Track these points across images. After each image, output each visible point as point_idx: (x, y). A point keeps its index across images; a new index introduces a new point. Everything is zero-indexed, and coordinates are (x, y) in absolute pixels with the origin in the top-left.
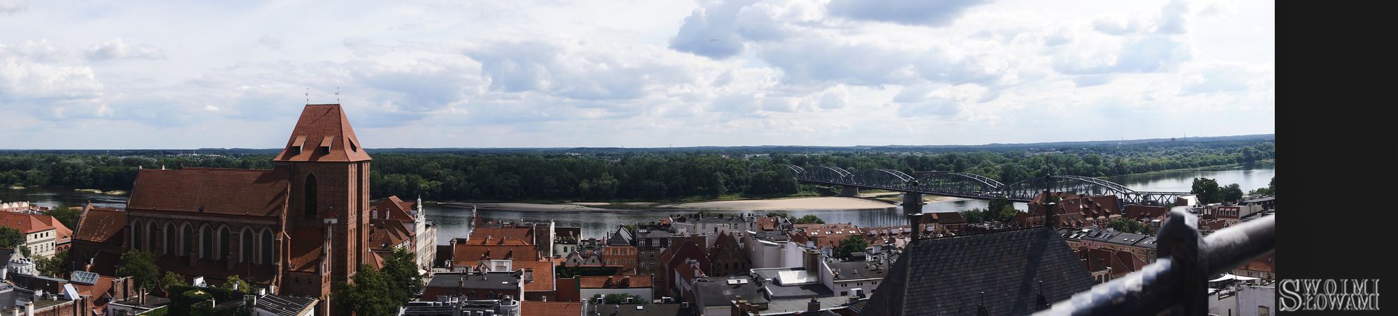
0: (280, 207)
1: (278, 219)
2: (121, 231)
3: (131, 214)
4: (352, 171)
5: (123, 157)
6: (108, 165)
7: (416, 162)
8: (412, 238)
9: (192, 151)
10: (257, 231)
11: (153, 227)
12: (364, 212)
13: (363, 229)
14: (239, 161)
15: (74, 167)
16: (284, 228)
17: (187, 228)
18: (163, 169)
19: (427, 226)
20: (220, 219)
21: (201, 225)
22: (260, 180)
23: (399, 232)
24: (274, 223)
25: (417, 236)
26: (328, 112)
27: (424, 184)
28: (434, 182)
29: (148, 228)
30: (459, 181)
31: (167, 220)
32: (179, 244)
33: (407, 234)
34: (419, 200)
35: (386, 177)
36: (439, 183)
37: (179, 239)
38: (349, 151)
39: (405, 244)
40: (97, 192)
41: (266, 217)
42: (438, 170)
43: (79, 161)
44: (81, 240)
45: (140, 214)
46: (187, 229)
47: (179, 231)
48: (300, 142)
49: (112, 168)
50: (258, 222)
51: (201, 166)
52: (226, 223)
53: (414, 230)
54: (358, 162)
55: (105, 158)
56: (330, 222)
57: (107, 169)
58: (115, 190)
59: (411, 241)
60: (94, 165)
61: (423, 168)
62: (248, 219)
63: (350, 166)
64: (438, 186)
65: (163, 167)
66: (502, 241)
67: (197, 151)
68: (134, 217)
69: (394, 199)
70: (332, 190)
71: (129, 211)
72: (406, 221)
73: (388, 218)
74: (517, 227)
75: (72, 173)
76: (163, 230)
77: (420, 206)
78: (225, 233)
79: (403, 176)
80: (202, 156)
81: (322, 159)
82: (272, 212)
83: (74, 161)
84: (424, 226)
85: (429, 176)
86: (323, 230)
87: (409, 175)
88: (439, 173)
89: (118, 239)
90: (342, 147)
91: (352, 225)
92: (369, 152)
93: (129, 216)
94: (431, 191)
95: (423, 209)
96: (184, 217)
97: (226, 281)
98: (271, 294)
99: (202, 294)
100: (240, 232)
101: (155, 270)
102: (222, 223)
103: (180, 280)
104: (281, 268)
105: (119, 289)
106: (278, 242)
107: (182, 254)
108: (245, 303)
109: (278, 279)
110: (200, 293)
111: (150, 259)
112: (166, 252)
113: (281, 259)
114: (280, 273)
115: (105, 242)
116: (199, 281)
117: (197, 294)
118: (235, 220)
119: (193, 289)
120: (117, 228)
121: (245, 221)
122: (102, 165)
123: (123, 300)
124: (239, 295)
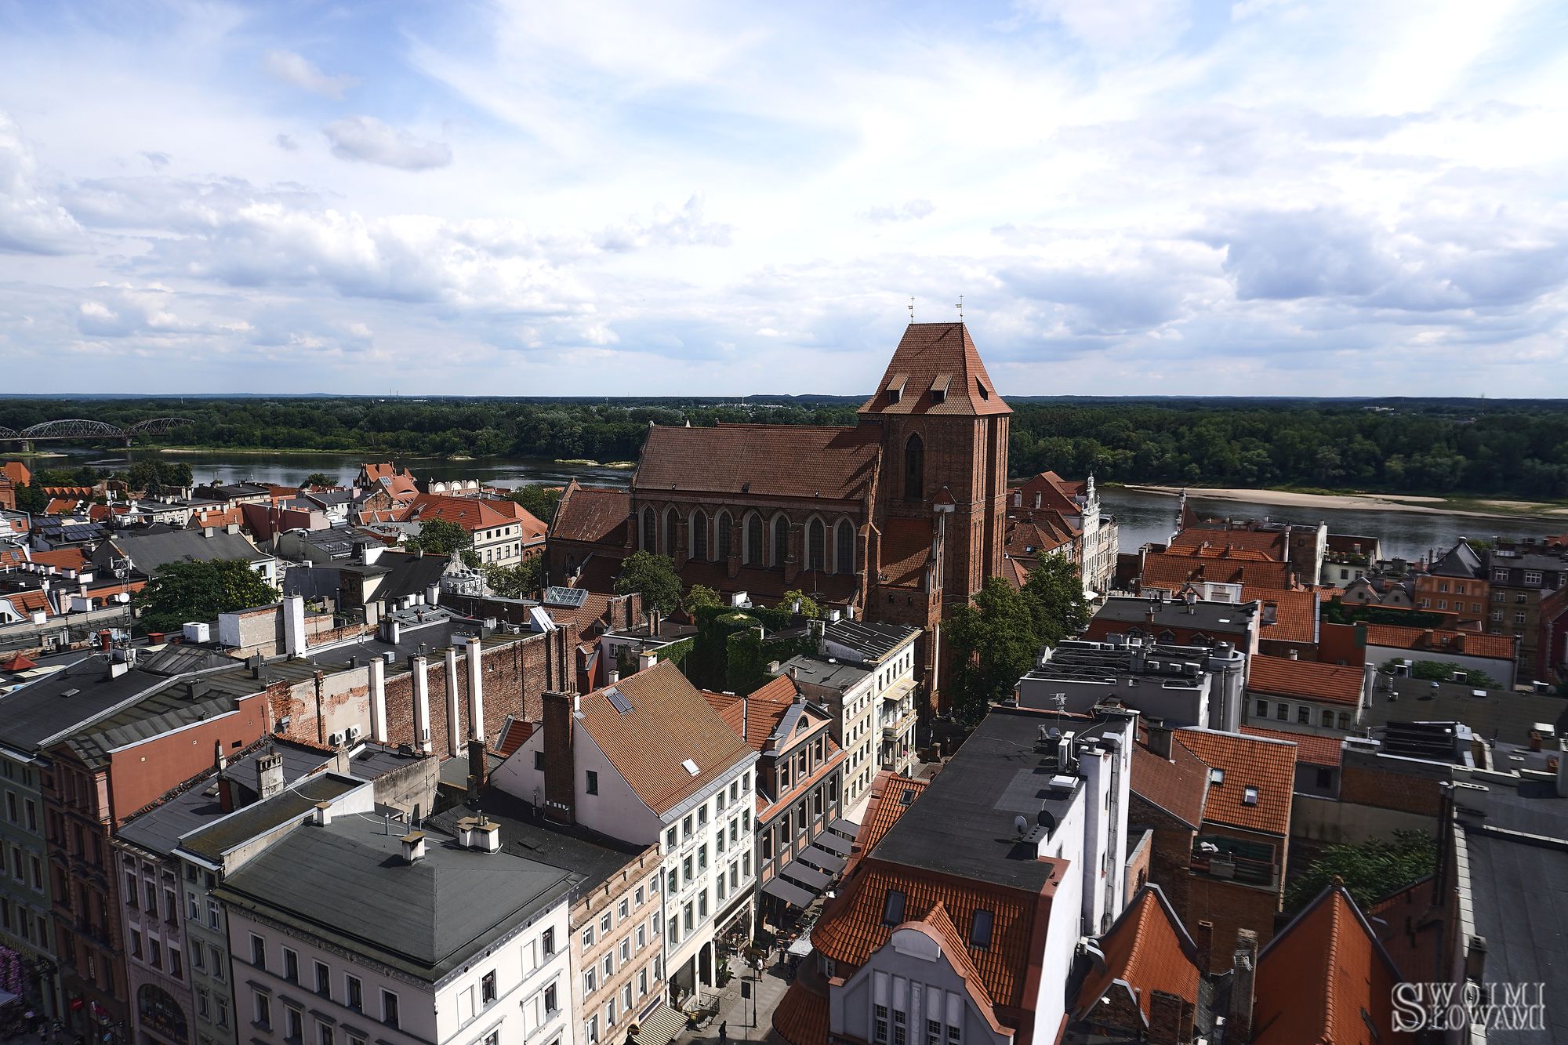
0: (865, 486)
1: (862, 503)
2: (624, 524)
3: (639, 496)
4: (981, 429)
5: (631, 409)
6: (607, 421)
7: (1092, 418)
8: (1077, 540)
9: (739, 400)
10: (830, 522)
11: (672, 517)
12: (997, 495)
13: (995, 522)
14: (812, 414)
15: (552, 424)
16: (870, 519)
17: (724, 516)
18: (688, 425)
19: (1102, 522)
20: (775, 504)
21: (745, 512)
22: (835, 444)
23: (1055, 529)
24: (857, 510)
25: (1085, 536)
26: (944, 335)
27: (1103, 454)
28: (1120, 451)
29: (665, 518)
30: (1164, 451)
31: (695, 504)
32: (711, 543)
33: (1068, 533)
34: (1091, 479)
35: (1041, 442)
36: (1129, 453)
37: (713, 535)
38: (976, 398)
39: (1064, 549)
40: (590, 463)
41: (846, 501)
42: (1127, 433)
43: (562, 415)
44: (561, 539)
45: (652, 496)
46: (724, 518)
47: (712, 522)
48: (898, 384)
49: (614, 427)
50: (831, 508)
51: (753, 422)
52: (783, 510)
53: (1080, 527)
54: (989, 416)
55: (603, 410)
56: (942, 511)
57: (605, 428)
58: (619, 460)
59: (1074, 544)
60: (585, 421)
61: (1102, 428)
62: (816, 503)
63: (976, 421)
64: (1126, 459)
65: (688, 422)
66: (1226, 552)
67: (747, 400)
68: (643, 501)
69: (1050, 476)
70: (948, 459)
71: (634, 493)
72: (1069, 511)
73: (1038, 507)
74: (1257, 531)
75: (550, 435)
76: (687, 521)
77: (1092, 489)
78: (782, 525)
79: (1069, 441)
80: (754, 406)
81: (931, 411)
82: (853, 493)
83: (551, 415)
84: (1097, 523)
85: (1111, 442)
86: (932, 523)
87: (1078, 439)
88: (1129, 436)
89: (619, 535)
90: (965, 391)
91: (978, 516)
92: (1009, 400)
93: (634, 499)
94: (1115, 466)
95: (1095, 496)
96: (719, 501)
97: (782, 598)
98: (849, 619)
99: (745, 617)
100: (804, 522)
101: (675, 583)
102: (777, 509)
103: (712, 597)
104: (865, 581)
105: (619, 613)
106: (862, 539)
107: (716, 558)
108: (809, 631)
109: (861, 596)
110: (741, 616)
111: (668, 566)
112: (691, 555)
113: (866, 566)
114: (865, 587)
115: (598, 542)
116: (740, 599)
117: (736, 617)
118: (796, 505)
119: (731, 610)
120: (618, 519)
121: (812, 506)
122: (597, 421)
123: (626, 629)
124: (800, 620)
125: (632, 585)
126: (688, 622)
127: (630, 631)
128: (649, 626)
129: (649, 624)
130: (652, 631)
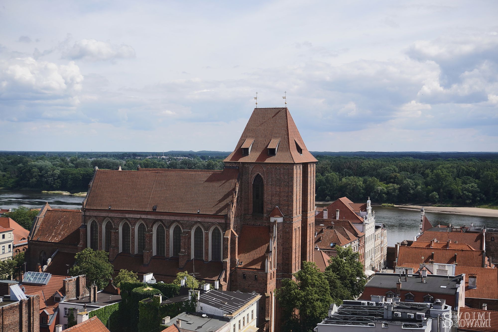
0: (228, 206)
1: (226, 217)
2: (78, 231)
3: (88, 214)
4: (298, 172)
5: (93, 159)
6: (77, 166)
7: (374, 165)
8: (360, 237)
9: (161, 154)
10: (207, 229)
11: (109, 227)
12: (309, 212)
13: (308, 228)
14: (205, 163)
15: (41, 169)
16: (232, 226)
17: (141, 226)
19: (377, 227)
20: (173, 218)
21: (154, 223)
22: (210, 180)
23: (348, 232)
24: (223, 221)
25: (366, 236)
26: (275, 115)
27: (381, 187)
28: (391, 184)
29: (104, 227)
30: (417, 185)
31: (122, 219)
32: (133, 242)
33: (356, 234)
34: (369, 202)
35: (344, 180)
36: (396, 186)
37: (134, 237)
38: (294, 153)
39: (353, 244)
40: (65, 193)
41: (215, 216)
42: (395, 174)
43: (47, 163)
44: (37, 241)
45: (96, 214)
46: (141, 227)
47: (133, 230)
48: (248, 144)
50: (208, 220)
51: (168, 167)
52: (178, 221)
53: (363, 231)
54: (303, 164)
55: (74, 160)
56: (275, 221)
57: (75, 171)
59: (359, 241)
60: (62, 167)
61: (380, 171)
62: (198, 217)
63: (295, 167)
64: (395, 189)
65: (120, 168)
66: (447, 245)
67: (166, 154)
68: (90, 217)
69: (345, 200)
70: (278, 190)
71: (85, 211)
72: (355, 221)
73: (338, 218)
74: (467, 232)
75: (39, 176)
76: (118, 229)
77: (369, 208)
78: (177, 231)
79: (360, 178)
80: (170, 158)
81: (268, 161)
82: (221, 210)
83: (41, 163)
84: (374, 227)
85: (386, 179)
86: (269, 228)
87: (366, 177)
88: (396, 176)
90: (288, 148)
91: (297, 223)
92: (316, 155)
93: (85, 216)
94: (388, 193)
95: (372, 211)
96: (138, 216)
97: (175, 277)
98: (216, 289)
99: (151, 289)
100: (191, 229)
101: (108, 268)
102: (174, 221)
103: (132, 276)
104: (229, 265)
105: (71, 288)
106: (226, 240)
107: (136, 252)
108: (190, 298)
109: (226, 275)
110: (148, 288)
111: (104, 258)
112: (120, 250)
113: (229, 256)
114: (228, 269)
115: (60, 243)
116: (149, 278)
117: (145, 289)
118: (186, 219)
119: (142, 285)
120: (75, 228)
121: (196, 219)
122: (70, 167)
123: (75, 298)
124: (185, 290)
125: (81, 269)
126: (115, 293)
127: (78, 299)
128: (90, 296)
129: (90, 294)
130: (92, 299)
